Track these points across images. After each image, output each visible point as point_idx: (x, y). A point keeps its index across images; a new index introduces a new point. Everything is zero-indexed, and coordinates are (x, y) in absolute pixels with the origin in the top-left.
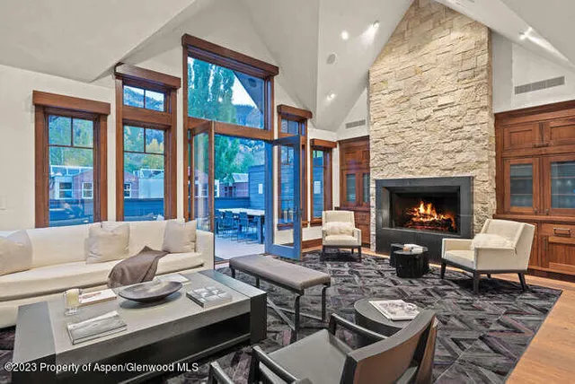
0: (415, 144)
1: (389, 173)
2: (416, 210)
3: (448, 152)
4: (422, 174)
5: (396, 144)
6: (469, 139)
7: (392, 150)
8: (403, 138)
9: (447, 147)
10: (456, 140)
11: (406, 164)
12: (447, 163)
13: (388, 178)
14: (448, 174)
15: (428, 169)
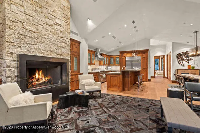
0: (45, 37)
1: (27, 50)
2: (34, 77)
3: (59, 47)
4: (48, 55)
5: (32, 31)
6: (66, 43)
7: (30, 34)
8: (38, 30)
9: (59, 44)
10: (62, 42)
11: (40, 47)
12: (59, 52)
13: (26, 53)
14: (59, 57)
15: (52, 53)
